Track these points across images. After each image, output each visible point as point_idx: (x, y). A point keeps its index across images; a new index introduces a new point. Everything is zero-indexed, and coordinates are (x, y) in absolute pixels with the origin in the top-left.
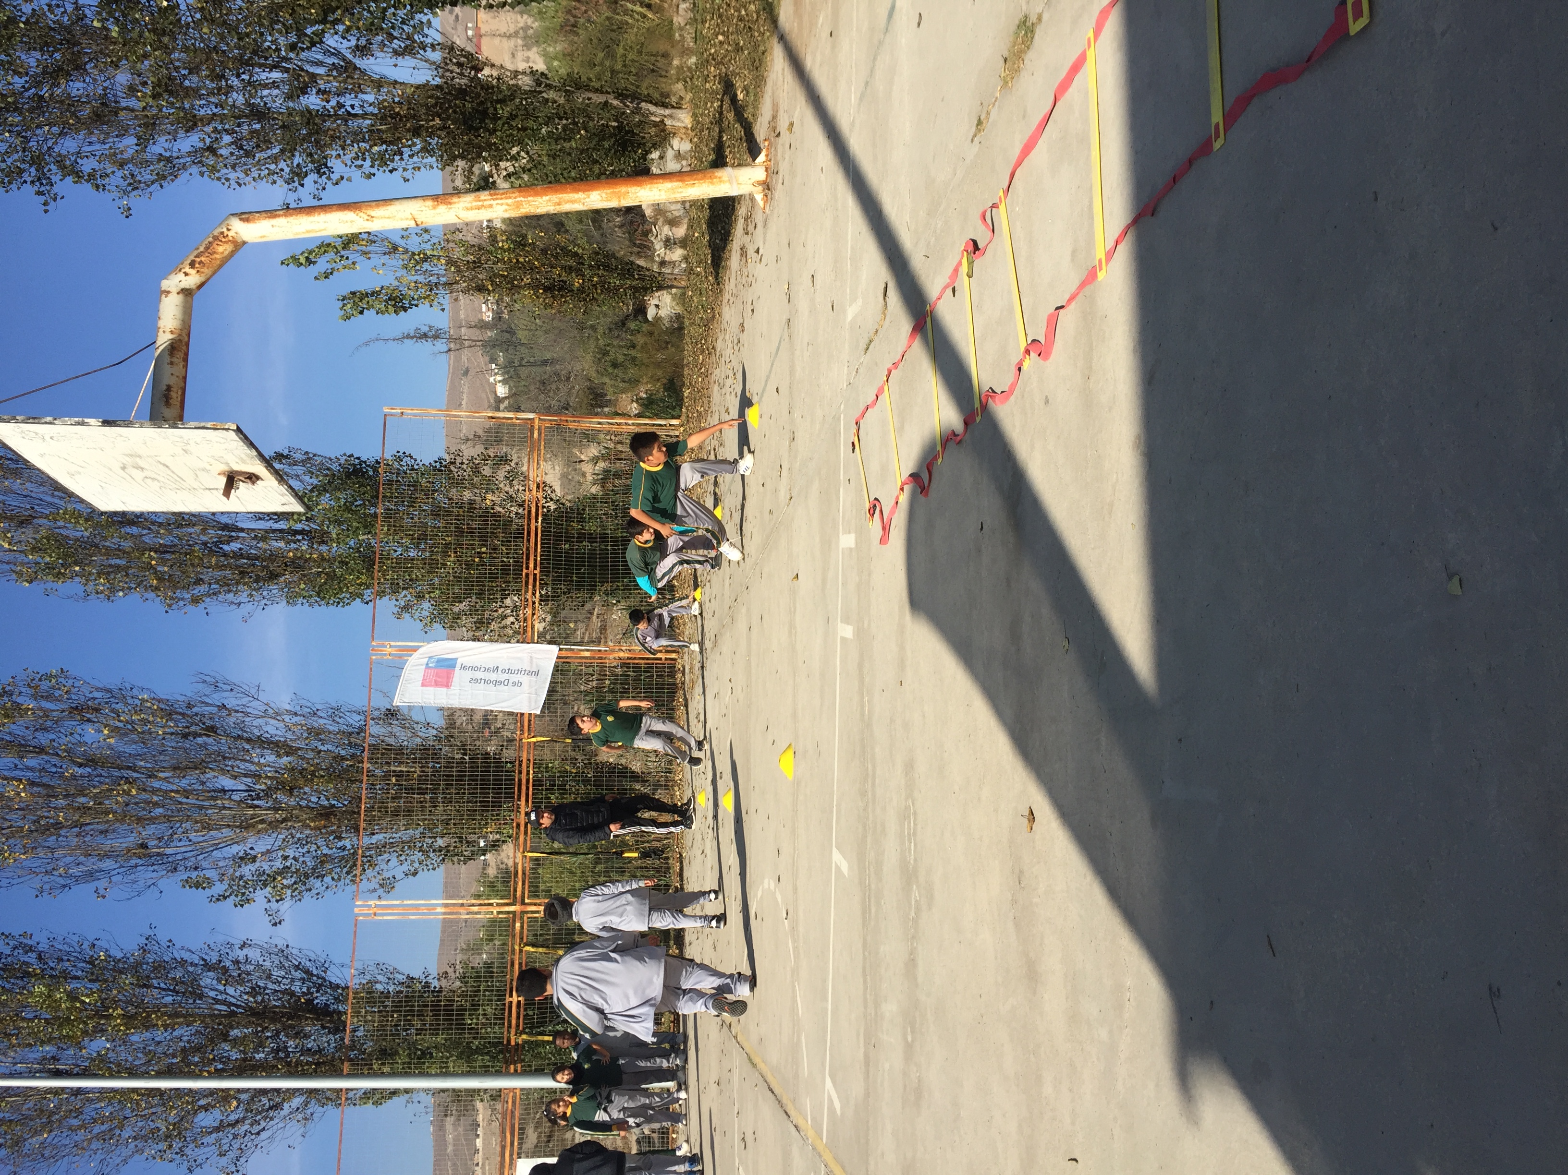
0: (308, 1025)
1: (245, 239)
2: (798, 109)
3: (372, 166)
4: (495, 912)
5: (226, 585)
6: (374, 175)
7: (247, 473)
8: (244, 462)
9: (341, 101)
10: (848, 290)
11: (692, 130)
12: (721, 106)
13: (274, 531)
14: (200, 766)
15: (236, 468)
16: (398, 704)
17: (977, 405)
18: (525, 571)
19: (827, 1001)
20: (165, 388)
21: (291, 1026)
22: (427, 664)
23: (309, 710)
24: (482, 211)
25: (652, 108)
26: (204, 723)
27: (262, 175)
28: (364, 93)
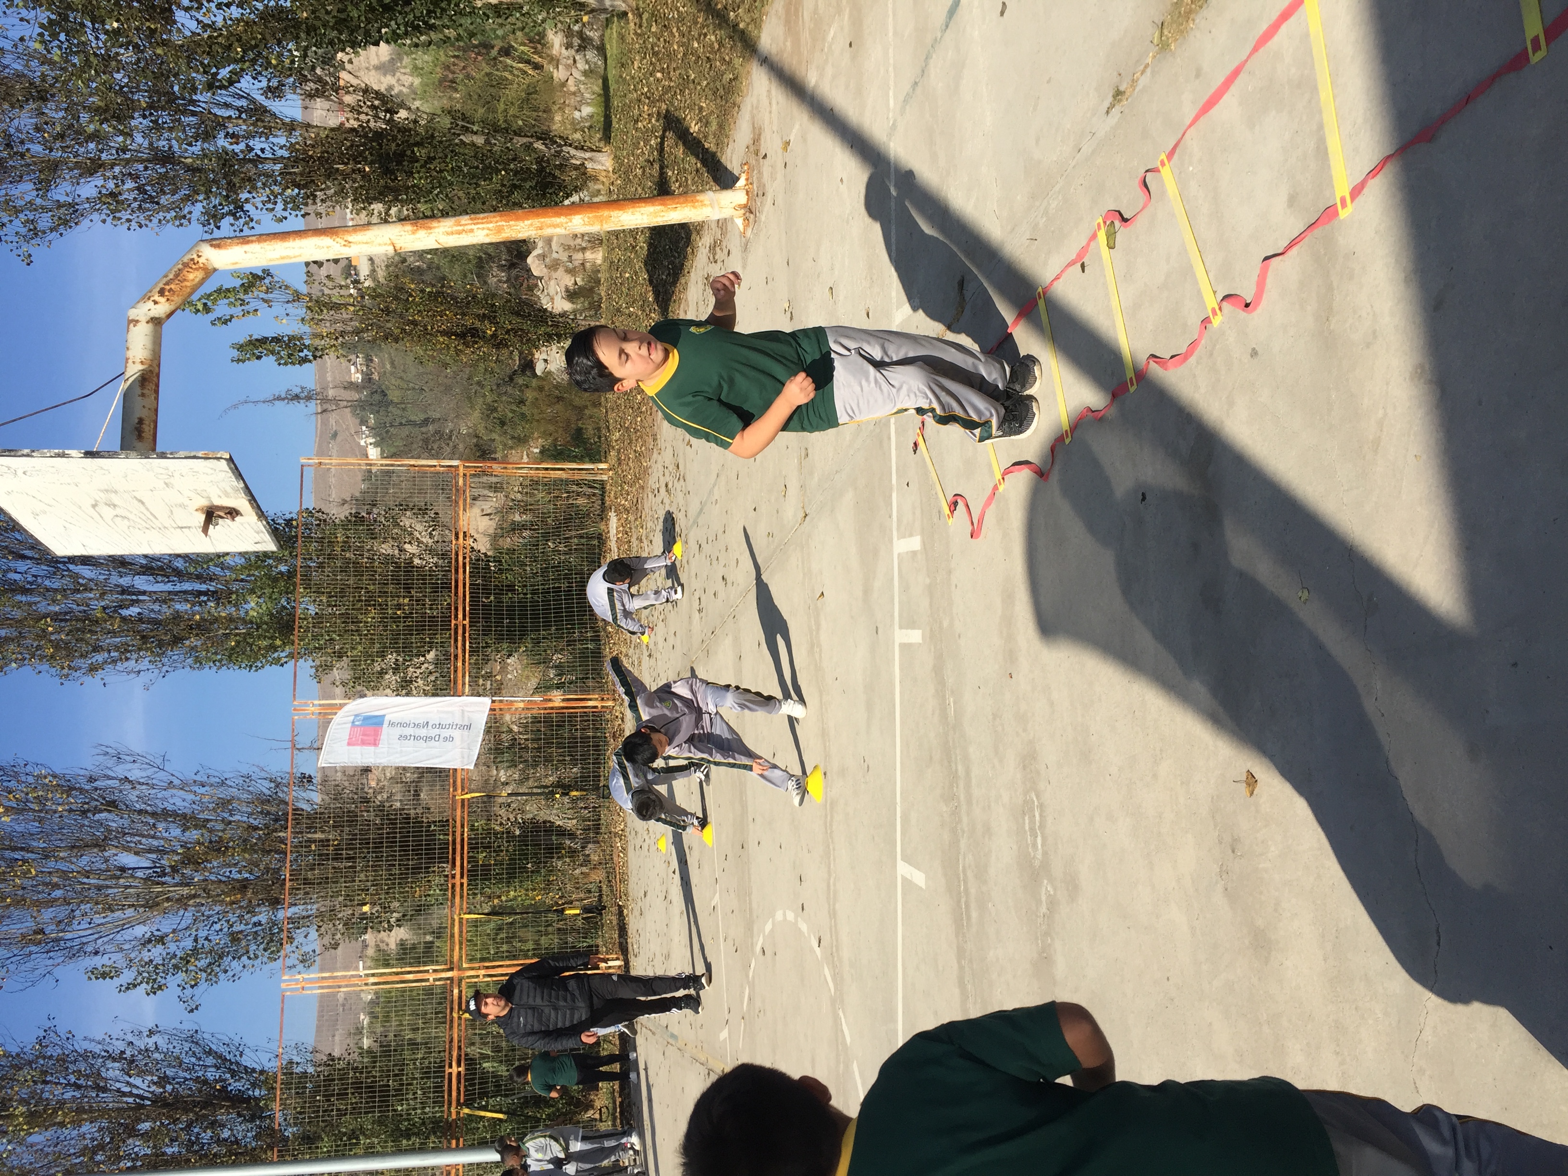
0: (223, 1114)
1: (217, 266)
2: (797, 126)
4: (432, 979)
7: (227, 508)
8: (227, 495)
9: (251, 144)
11: (614, 172)
14: (100, 845)
15: (217, 502)
16: (322, 765)
17: (1130, 374)
18: (453, 622)
20: (136, 421)
21: (204, 1116)
22: (354, 722)
23: (217, 780)
25: (573, 152)
26: (104, 799)
27: (168, 218)
28: (276, 136)
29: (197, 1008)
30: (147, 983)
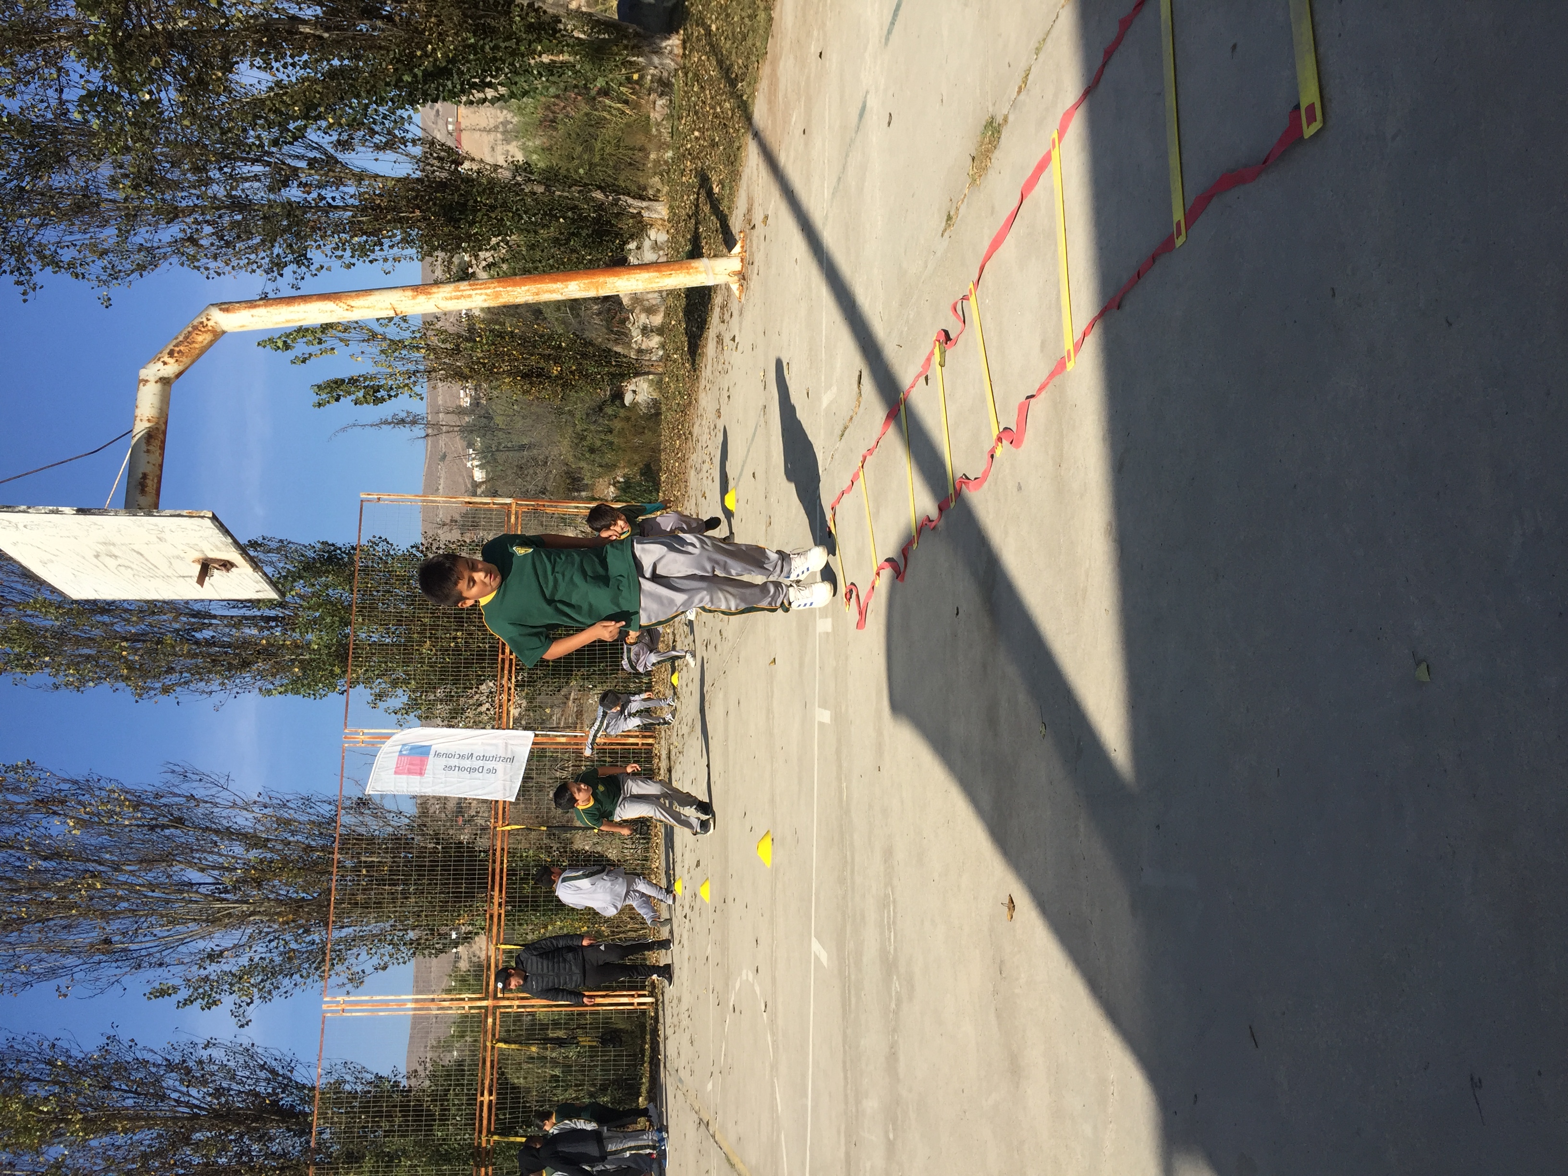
0: (272, 1127)
1: (225, 328)
2: (773, 202)
3: (352, 257)
4: (467, 1007)
5: (199, 673)
6: (354, 265)
7: (221, 560)
8: (219, 549)
9: (323, 193)
10: (823, 378)
11: (669, 221)
12: (697, 199)
13: (246, 618)
14: (168, 858)
15: (211, 555)
16: (371, 793)
17: (951, 491)
18: (501, 656)
19: (807, 1098)
20: (141, 476)
21: (255, 1129)
22: (401, 751)
23: (279, 802)
24: (462, 301)
25: (630, 201)
26: (172, 815)
27: (241, 264)
28: (345, 186)
29: (247, 1024)
30: (203, 999)
